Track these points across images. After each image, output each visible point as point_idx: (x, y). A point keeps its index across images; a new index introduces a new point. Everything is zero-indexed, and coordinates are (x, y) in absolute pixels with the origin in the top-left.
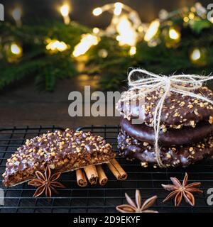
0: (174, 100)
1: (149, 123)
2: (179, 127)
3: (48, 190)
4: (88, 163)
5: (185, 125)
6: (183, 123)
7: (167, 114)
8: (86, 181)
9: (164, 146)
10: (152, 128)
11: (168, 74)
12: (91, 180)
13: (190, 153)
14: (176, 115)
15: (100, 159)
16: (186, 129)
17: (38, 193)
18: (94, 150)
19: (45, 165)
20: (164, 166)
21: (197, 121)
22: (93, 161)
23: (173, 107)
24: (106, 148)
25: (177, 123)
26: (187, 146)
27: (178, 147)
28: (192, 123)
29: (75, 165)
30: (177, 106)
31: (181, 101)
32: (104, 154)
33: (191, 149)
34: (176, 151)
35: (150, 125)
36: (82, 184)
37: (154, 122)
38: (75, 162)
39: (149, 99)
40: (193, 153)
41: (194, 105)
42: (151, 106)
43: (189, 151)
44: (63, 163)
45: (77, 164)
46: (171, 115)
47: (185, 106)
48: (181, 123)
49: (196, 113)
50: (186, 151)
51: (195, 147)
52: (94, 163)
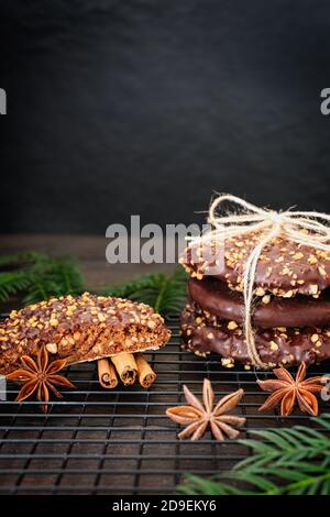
0: (284, 249)
1: (236, 284)
2: (289, 294)
3: (42, 388)
4: (118, 347)
5: (301, 291)
6: (297, 286)
7: (270, 269)
8: (114, 377)
9: (264, 331)
10: (241, 294)
11: (277, 207)
12: (125, 375)
13: (313, 344)
14: (286, 271)
15: (142, 339)
16: (302, 300)
17: (24, 394)
18: (132, 321)
19: (39, 345)
20: (264, 365)
21: (324, 287)
22: (128, 343)
23: (281, 259)
24: (153, 319)
25: (286, 287)
26: (307, 330)
27: (290, 331)
28: (314, 290)
29: (95, 349)
30: (288, 258)
31: (297, 251)
32: (149, 330)
33: (315, 338)
34: (287, 340)
35: (237, 288)
36: (108, 383)
37: (245, 285)
38: (95, 342)
39: (240, 244)
40: (319, 344)
41: (320, 259)
42: (241, 256)
43: (311, 341)
44: (72, 342)
45: (98, 348)
46: (277, 272)
47: (303, 260)
48: (293, 288)
49: (323, 272)
50: (306, 341)
51: (322, 334)
52: (130, 348)
